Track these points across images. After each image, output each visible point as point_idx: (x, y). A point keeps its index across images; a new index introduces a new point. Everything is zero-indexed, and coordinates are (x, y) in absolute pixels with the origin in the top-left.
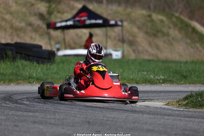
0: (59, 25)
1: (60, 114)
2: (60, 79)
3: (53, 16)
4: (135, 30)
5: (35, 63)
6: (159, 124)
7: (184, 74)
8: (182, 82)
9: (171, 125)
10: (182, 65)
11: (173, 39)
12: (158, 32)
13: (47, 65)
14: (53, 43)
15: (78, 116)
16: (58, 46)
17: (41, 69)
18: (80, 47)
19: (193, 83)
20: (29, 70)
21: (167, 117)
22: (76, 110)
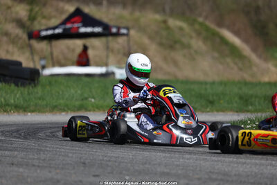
0: (44, 33)
1: (46, 153)
2: (47, 106)
3: (36, 23)
4: (146, 41)
5: (13, 85)
6: (178, 166)
7: (211, 98)
8: (208, 110)
9: (192, 166)
10: (208, 87)
11: (196, 52)
12: (176, 42)
13: (29, 88)
14: (36, 58)
15: (70, 155)
16: (43, 62)
17: (21, 93)
18: (73, 64)
19: (223, 110)
20: (4, 95)
21: (187, 156)
22: (68, 148)
